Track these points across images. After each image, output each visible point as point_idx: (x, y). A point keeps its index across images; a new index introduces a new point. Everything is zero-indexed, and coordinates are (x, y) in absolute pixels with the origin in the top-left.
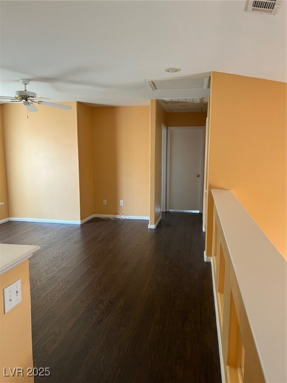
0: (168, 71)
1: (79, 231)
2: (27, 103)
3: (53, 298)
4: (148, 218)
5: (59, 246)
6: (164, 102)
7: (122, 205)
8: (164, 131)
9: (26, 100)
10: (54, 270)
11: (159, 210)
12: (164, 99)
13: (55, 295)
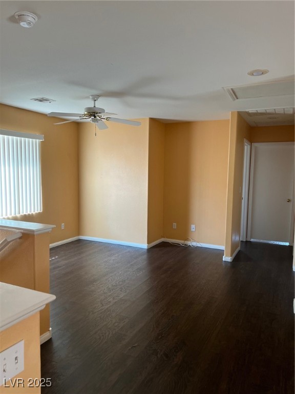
0: (252, 74)
1: (145, 256)
2: (95, 120)
3: (102, 338)
4: (222, 247)
5: (120, 273)
6: (248, 113)
7: (194, 230)
8: (247, 148)
9: (95, 117)
10: (110, 302)
11: (237, 238)
12: (247, 110)
13: (105, 334)
